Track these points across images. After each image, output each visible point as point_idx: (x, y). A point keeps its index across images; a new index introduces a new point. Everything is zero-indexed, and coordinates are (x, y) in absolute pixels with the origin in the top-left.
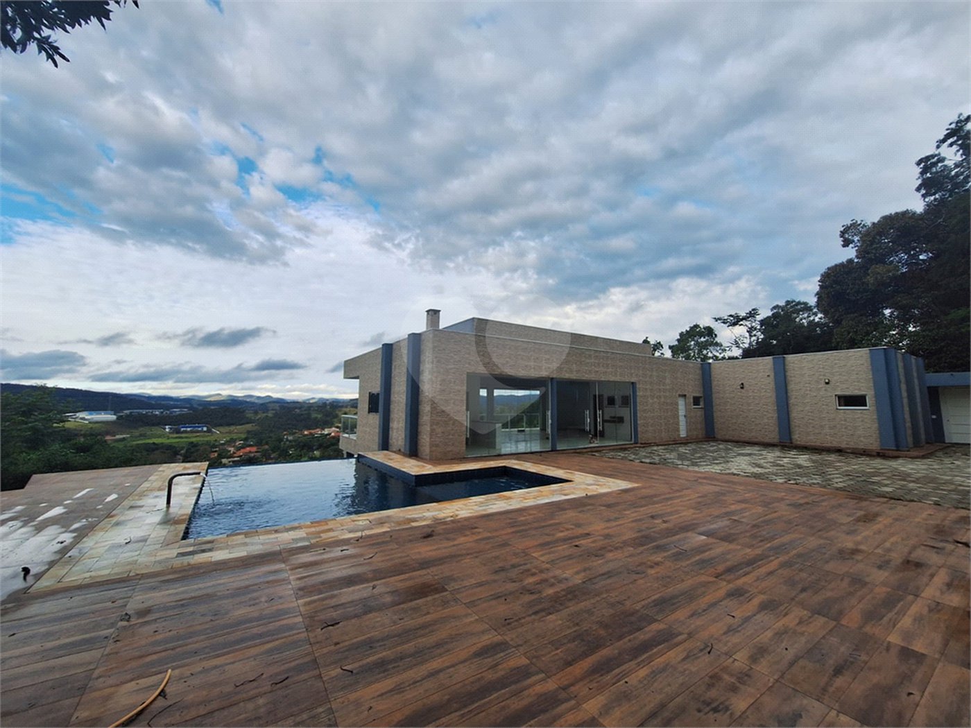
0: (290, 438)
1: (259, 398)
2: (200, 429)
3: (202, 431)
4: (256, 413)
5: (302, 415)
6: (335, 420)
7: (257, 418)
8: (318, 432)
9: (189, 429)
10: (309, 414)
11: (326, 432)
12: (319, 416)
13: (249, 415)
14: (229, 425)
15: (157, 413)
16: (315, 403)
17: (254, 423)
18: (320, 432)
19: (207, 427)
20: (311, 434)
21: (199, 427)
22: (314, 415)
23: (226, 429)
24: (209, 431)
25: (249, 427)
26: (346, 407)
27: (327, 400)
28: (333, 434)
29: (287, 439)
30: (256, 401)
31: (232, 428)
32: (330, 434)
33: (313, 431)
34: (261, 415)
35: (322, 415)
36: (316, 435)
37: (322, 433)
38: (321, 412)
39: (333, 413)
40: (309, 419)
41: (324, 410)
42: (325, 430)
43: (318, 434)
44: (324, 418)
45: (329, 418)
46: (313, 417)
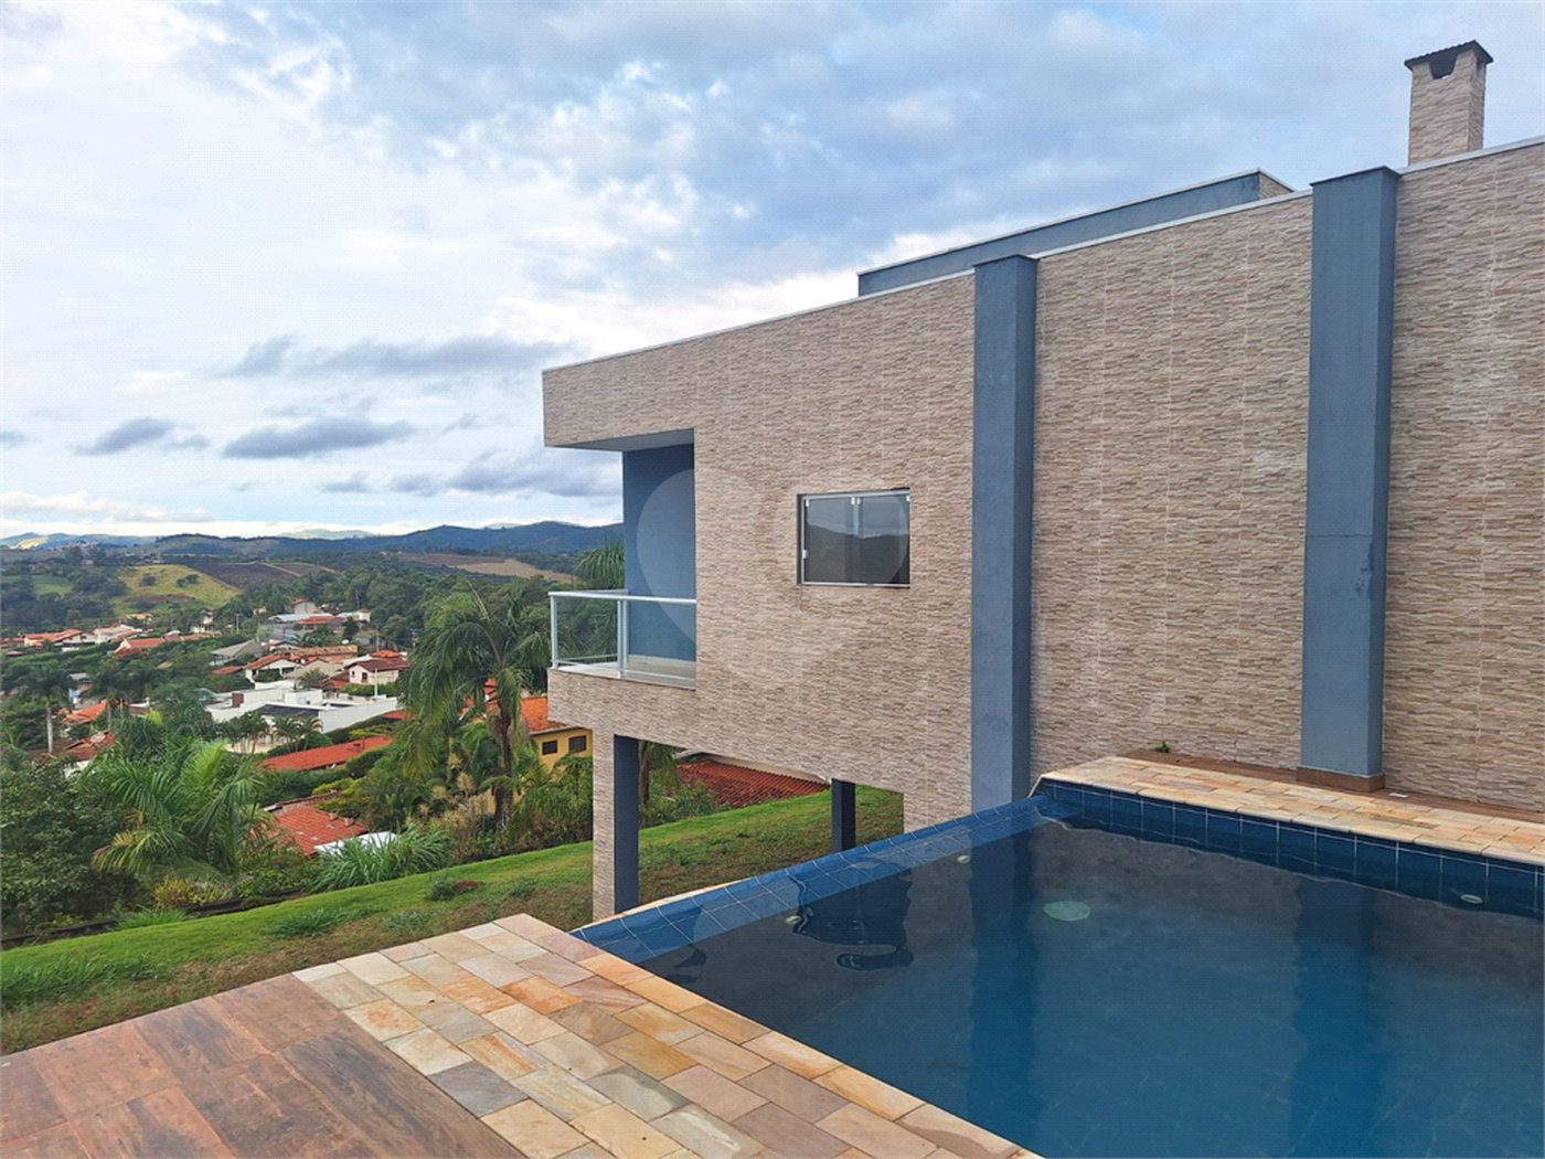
8: (71, 638)
10: (27, 584)
11: (100, 637)
12: (62, 590)
16: (40, 548)
18: (77, 640)
20: (48, 645)
22: (43, 588)
26: (148, 560)
27: (82, 540)
28: (125, 644)
33: (53, 637)
35: (72, 586)
36: (65, 650)
37: (85, 641)
38: (65, 576)
39: (109, 580)
40: (31, 599)
41: (78, 573)
42: (97, 631)
43: (74, 645)
44: (81, 597)
45: (97, 595)
46: (42, 593)
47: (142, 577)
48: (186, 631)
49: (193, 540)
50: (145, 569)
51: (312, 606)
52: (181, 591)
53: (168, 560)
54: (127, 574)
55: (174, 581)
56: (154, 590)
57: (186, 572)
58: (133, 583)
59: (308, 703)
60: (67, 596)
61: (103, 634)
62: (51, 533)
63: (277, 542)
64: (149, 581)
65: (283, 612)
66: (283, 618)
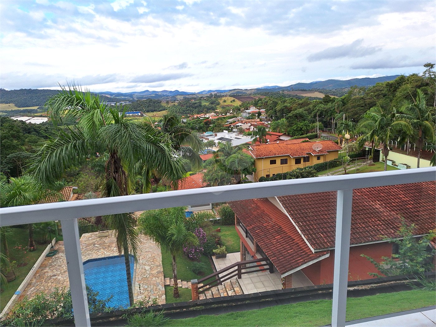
0: (185, 121)
1: (171, 92)
2: (137, 114)
3: (138, 116)
4: (168, 102)
5: (195, 103)
6: (218, 106)
7: (169, 106)
8: (202, 116)
9: (131, 114)
10: (200, 103)
11: (207, 116)
13: (164, 104)
14: (153, 111)
15: (113, 104)
17: (167, 110)
18: (203, 116)
19: (141, 113)
20: (197, 117)
21: (136, 113)
22: (204, 103)
23: (151, 114)
24: (142, 116)
25: (164, 113)
26: (226, 96)
28: (210, 118)
29: (183, 121)
30: (169, 94)
31: (155, 113)
32: (208, 118)
33: (199, 116)
34: (171, 104)
35: (209, 103)
36: (201, 119)
37: (205, 117)
38: (208, 100)
39: (217, 101)
40: (201, 106)
41: (210, 100)
42: (207, 114)
43: (203, 118)
44: (211, 105)
45: (214, 105)
46: (203, 105)
47: (223, 100)
48: (226, 114)
49: (237, 91)
50: (224, 98)
51: (254, 108)
52: (231, 104)
53: (230, 96)
54: (220, 100)
55: (230, 101)
56: (226, 104)
57: (233, 99)
58: (221, 102)
59: (231, 137)
60: (208, 105)
61: (208, 115)
62: (209, 90)
63: (256, 90)
64: (225, 101)
65: (247, 109)
66: (247, 111)
